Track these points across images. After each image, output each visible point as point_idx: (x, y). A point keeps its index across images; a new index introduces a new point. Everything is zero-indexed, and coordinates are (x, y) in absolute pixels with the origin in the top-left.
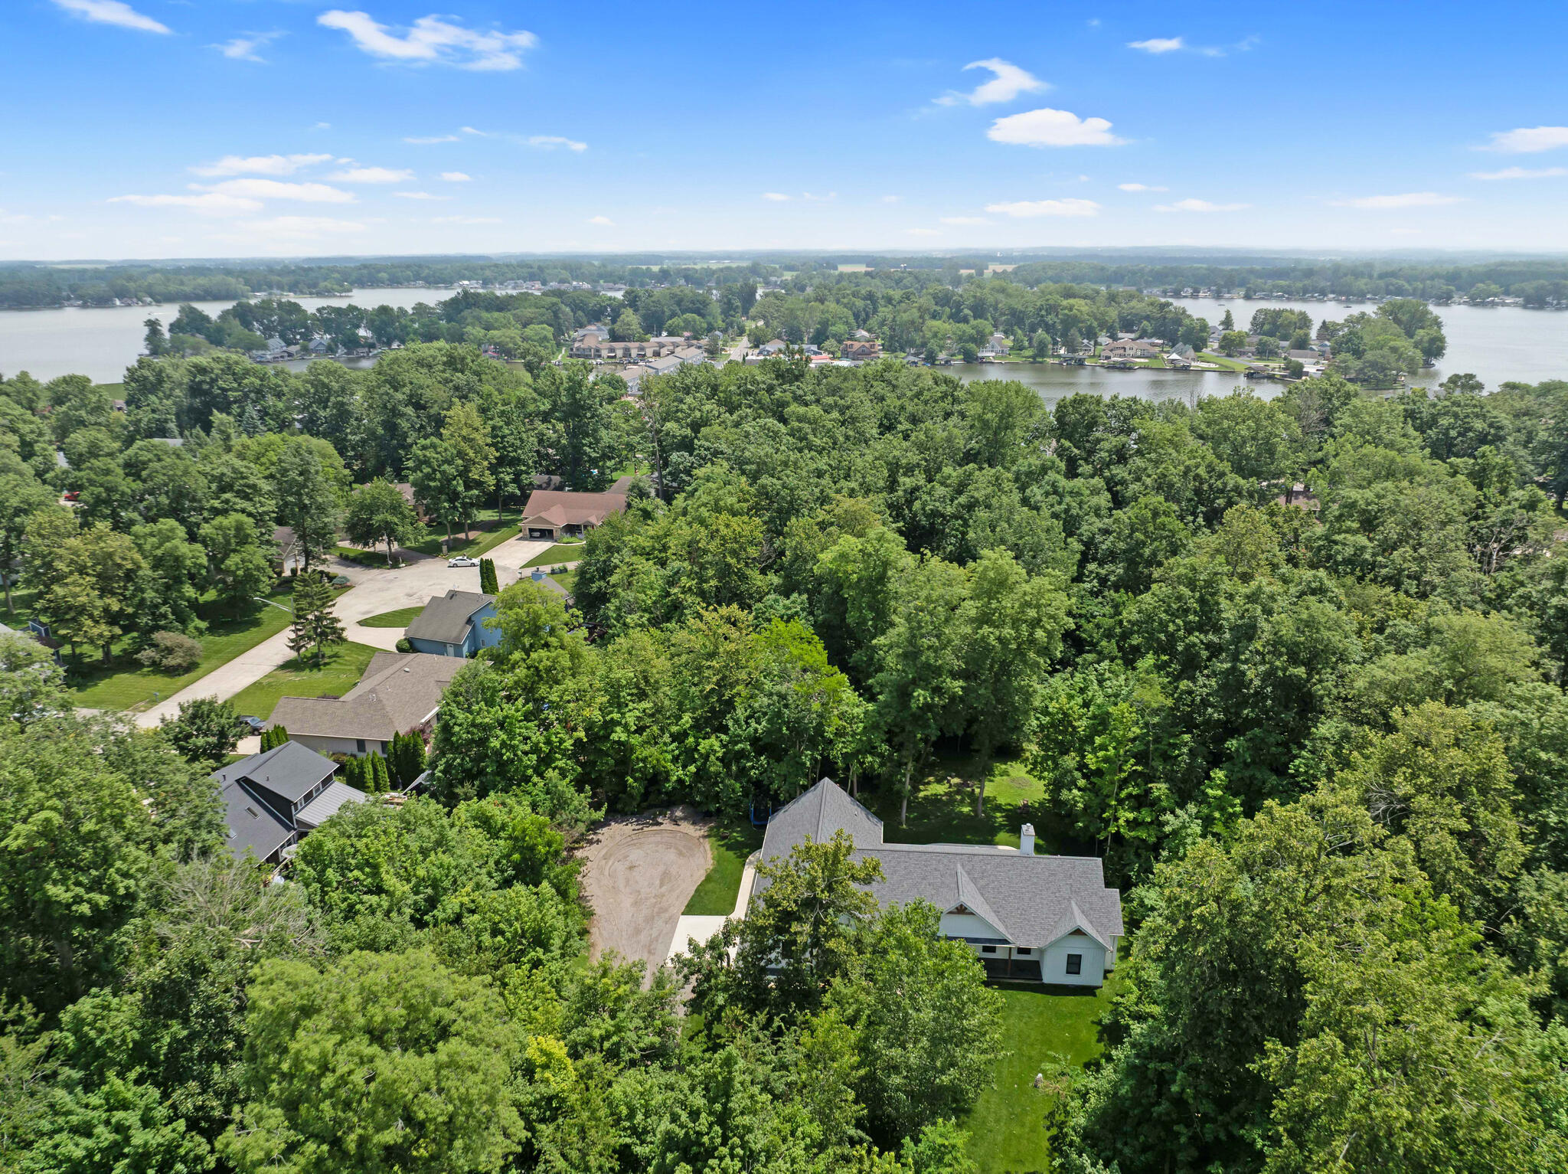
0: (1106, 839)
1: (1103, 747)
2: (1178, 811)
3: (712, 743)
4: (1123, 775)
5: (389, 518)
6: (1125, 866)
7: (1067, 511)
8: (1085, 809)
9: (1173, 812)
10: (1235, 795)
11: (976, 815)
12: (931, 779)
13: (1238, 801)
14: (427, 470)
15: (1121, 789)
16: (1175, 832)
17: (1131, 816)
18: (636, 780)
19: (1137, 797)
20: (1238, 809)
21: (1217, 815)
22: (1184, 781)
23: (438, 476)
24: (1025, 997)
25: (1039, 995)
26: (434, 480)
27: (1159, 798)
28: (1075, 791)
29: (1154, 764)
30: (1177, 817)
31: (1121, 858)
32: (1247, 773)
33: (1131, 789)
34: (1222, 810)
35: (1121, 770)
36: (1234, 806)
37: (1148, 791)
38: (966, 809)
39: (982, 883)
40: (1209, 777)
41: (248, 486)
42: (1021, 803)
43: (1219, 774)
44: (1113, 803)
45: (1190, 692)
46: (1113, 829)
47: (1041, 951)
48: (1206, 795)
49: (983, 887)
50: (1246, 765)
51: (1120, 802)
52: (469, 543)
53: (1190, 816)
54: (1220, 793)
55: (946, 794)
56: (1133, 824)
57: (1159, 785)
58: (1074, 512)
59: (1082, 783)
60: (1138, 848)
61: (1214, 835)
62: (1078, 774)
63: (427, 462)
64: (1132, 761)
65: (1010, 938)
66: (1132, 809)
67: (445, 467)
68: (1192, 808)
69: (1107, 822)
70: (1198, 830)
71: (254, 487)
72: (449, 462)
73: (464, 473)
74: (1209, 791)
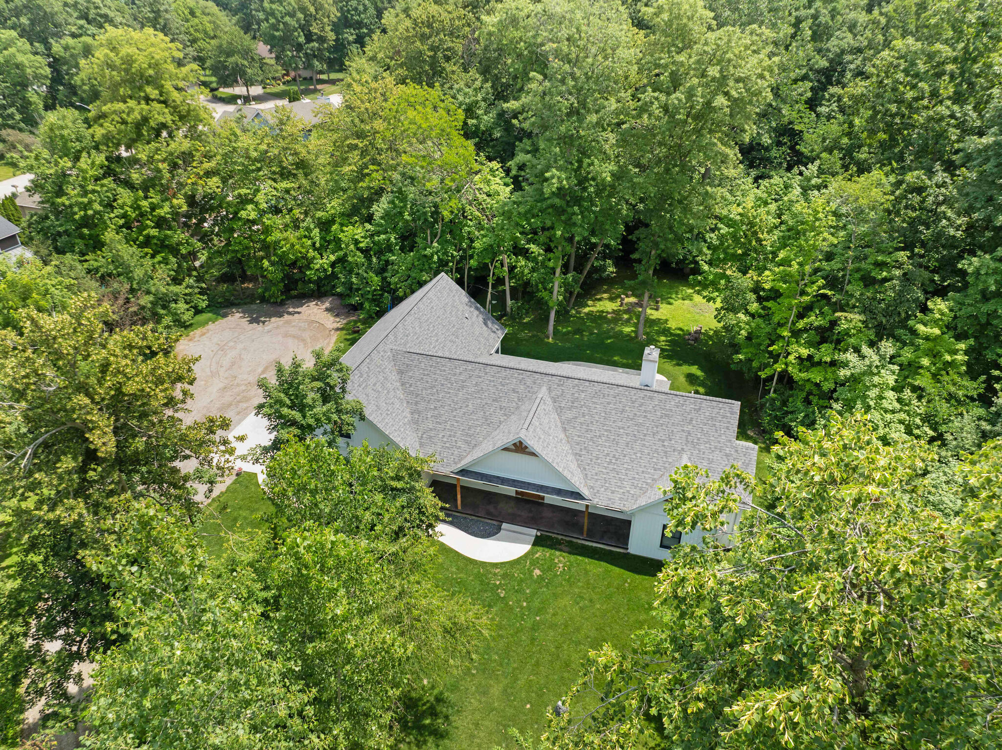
0: (771, 378)
1: (786, 262)
2: (866, 350)
3: (357, 232)
4: (806, 299)
5: (240, 61)
6: (787, 413)
7: (815, 17)
8: (749, 338)
9: (857, 350)
10: (959, 338)
11: (636, 337)
12: (605, 296)
13: (962, 346)
14: (272, 21)
15: (801, 316)
16: (855, 379)
17: (805, 352)
18: (272, 264)
19: (820, 330)
20: (960, 357)
21: (925, 362)
22: (887, 313)
23: (282, 26)
24: (596, 568)
25: (617, 570)
26: (277, 30)
27: (847, 333)
28: (741, 316)
29: (849, 288)
30: (863, 357)
31: (784, 403)
32: (986, 308)
33: (814, 319)
34: (935, 355)
35: (803, 293)
36: (955, 352)
37: (834, 323)
38: (627, 329)
39: (569, 415)
40: (925, 309)
41: (101, 16)
42: (693, 329)
43: (940, 306)
44: (786, 333)
45: (919, 190)
46: (779, 367)
47: (633, 514)
48: (914, 332)
49: (569, 421)
50: (986, 297)
51: (796, 334)
52: (315, 91)
53: (882, 358)
54: (937, 331)
55: (614, 312)
56: (808, 363)
57: (850, 316)
58: (822, 19)
59: (754, 307)
60: (810, 393)
61: (915, 389)
62: (751, 296)
63: (272, 14)
64: (821, 282)
65: (585, 492)
66: (810, 344)
67: (287, 19)
68: (888, 347)
69: (776, 357)
70: (891, 380)
71: (105, 16)
72: (292, 15)
73: (305, 28)
74: (921, 328)
